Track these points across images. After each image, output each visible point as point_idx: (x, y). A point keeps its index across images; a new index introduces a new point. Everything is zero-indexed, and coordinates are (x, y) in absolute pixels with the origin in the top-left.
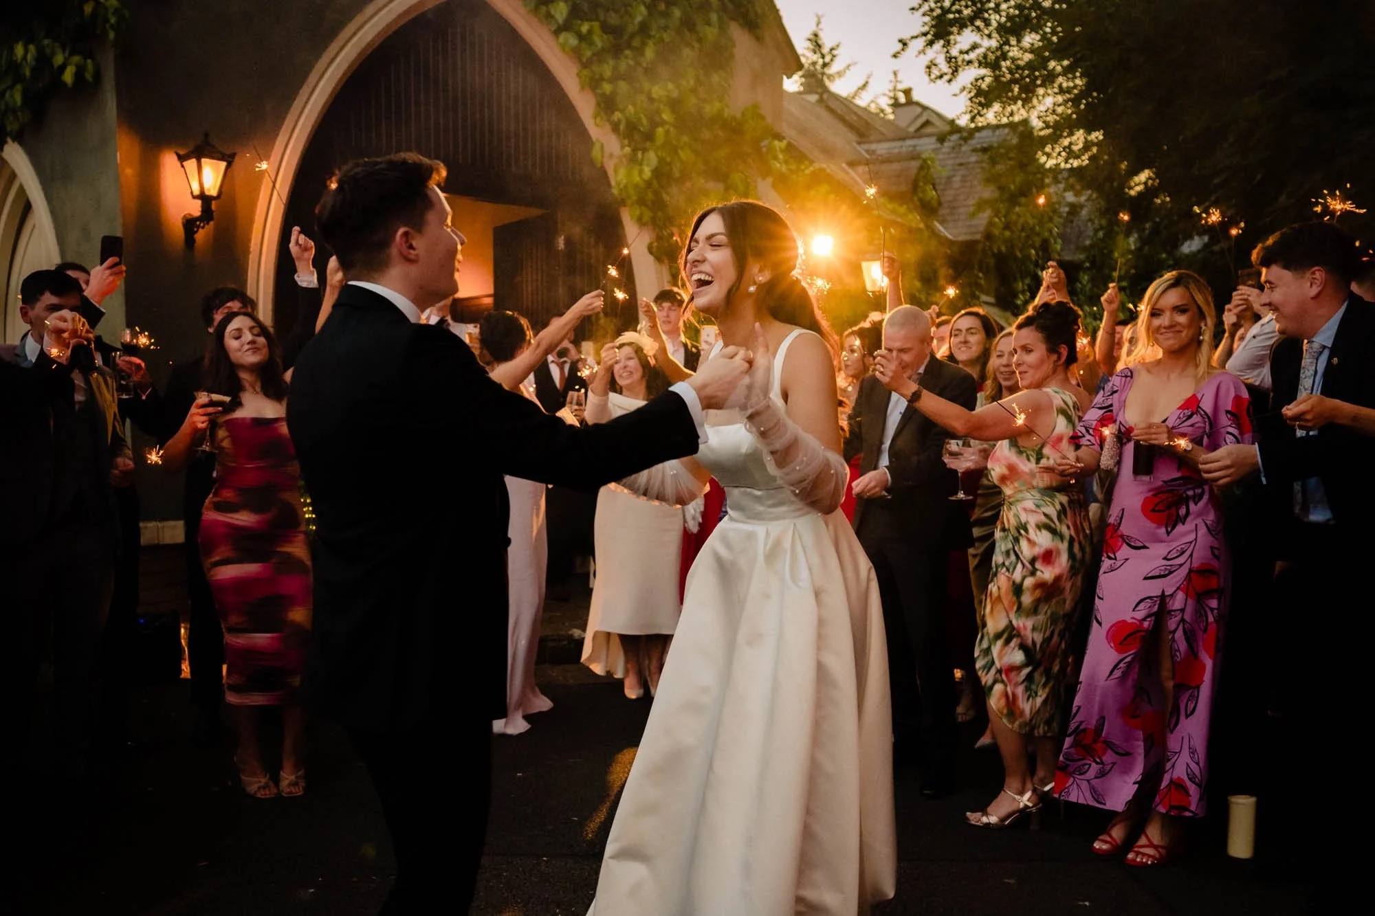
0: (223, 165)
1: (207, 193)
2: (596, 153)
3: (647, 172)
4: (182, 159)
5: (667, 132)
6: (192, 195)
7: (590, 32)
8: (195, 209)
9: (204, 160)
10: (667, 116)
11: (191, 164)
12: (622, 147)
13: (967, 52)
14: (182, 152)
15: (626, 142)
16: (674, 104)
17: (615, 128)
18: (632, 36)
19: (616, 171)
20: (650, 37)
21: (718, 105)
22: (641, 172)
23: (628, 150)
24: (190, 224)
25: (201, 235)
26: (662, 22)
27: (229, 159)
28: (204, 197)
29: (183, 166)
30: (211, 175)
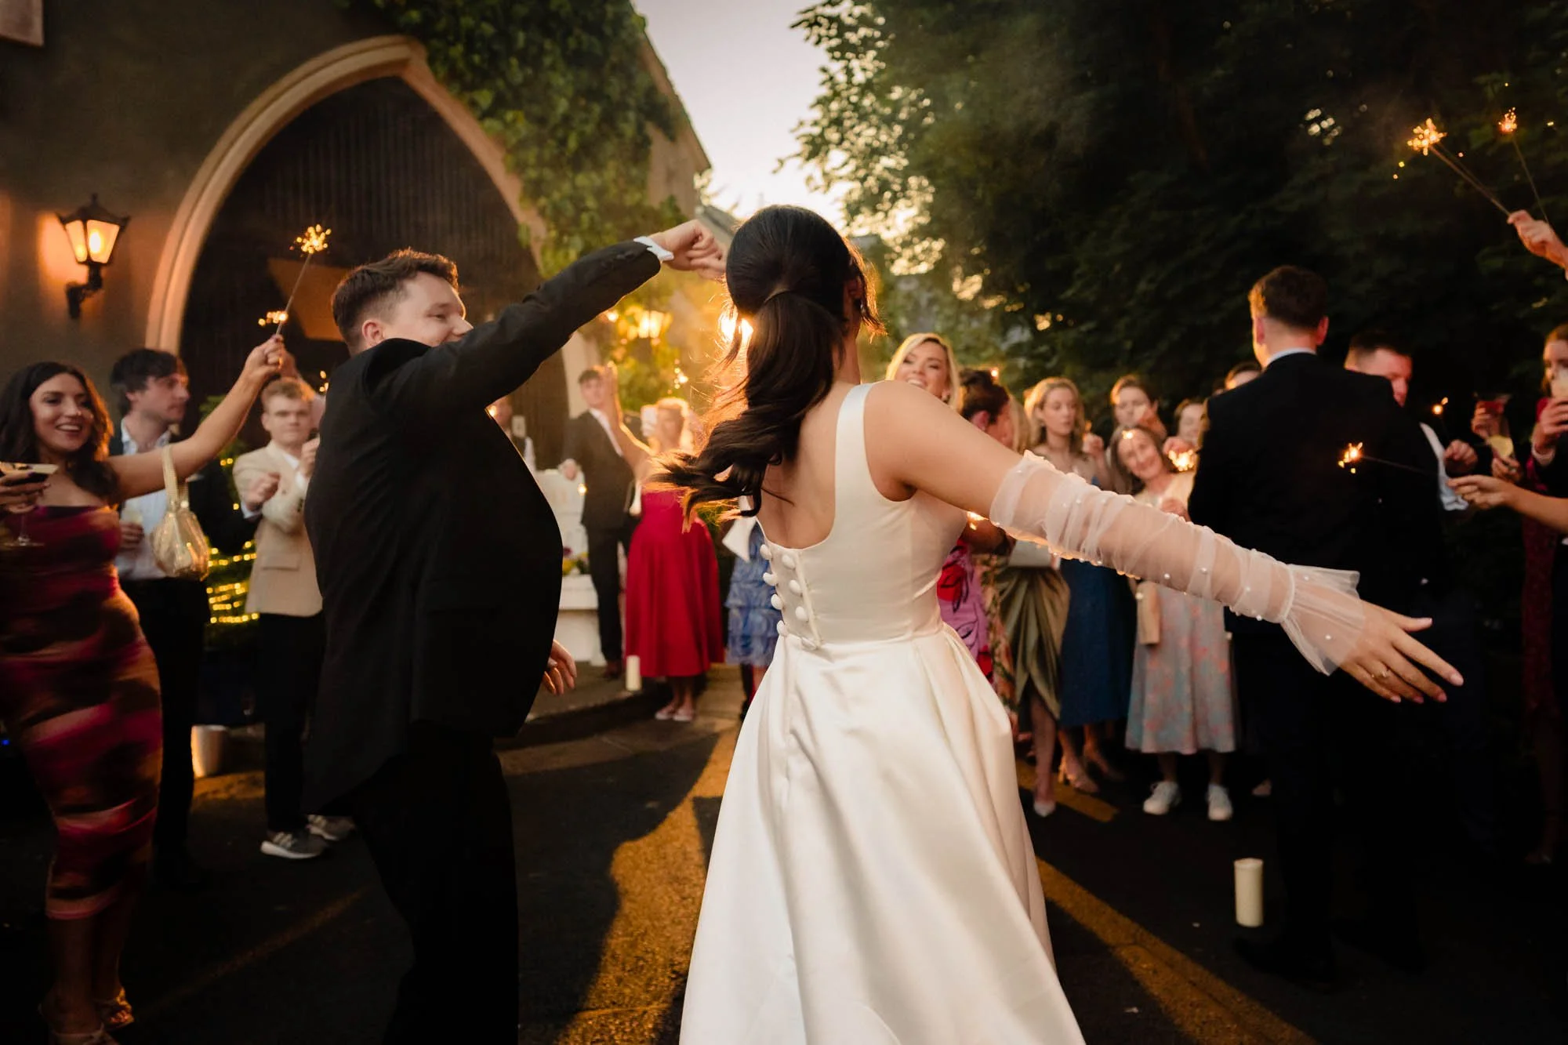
0: (115, 229)
1: (95, 259)
2: (522, 235)
3: (573, 255)
4: (64, 221)
5: (592, 219)
6: (77, 260)
7: (515, 121)
8: (81, 275)
9: (91, 223)
10: (591, 203)
11: (75, 227)
12: (549, 230)
13: (838, 169)
14: (65, 215)
15: (552, 226)
16: (599, 193)
17: (542, 212)
18: (555, 128)
19: (543, 253)
20: (572, 129)
21: (637, 196)
22: (567, 255)
23: (554, 234)
24: (75, 293)
25: (87, 305)
26: (583, 115)
27: (123, 224)
28: (89, 262)
29: (65, 229)
30: (99, 241)
